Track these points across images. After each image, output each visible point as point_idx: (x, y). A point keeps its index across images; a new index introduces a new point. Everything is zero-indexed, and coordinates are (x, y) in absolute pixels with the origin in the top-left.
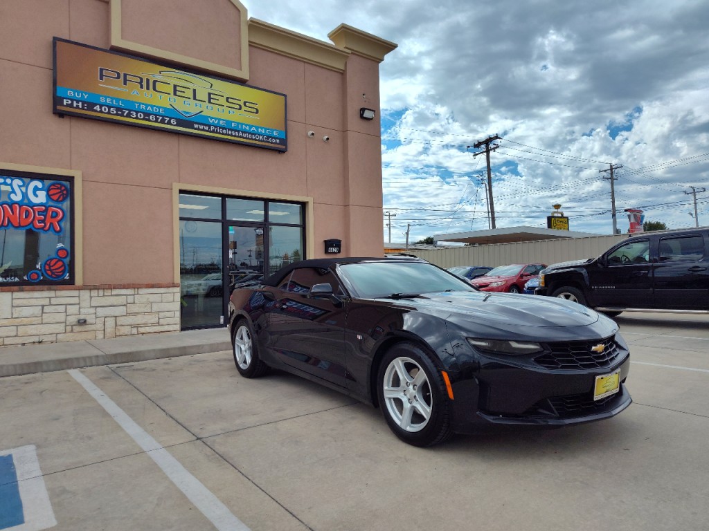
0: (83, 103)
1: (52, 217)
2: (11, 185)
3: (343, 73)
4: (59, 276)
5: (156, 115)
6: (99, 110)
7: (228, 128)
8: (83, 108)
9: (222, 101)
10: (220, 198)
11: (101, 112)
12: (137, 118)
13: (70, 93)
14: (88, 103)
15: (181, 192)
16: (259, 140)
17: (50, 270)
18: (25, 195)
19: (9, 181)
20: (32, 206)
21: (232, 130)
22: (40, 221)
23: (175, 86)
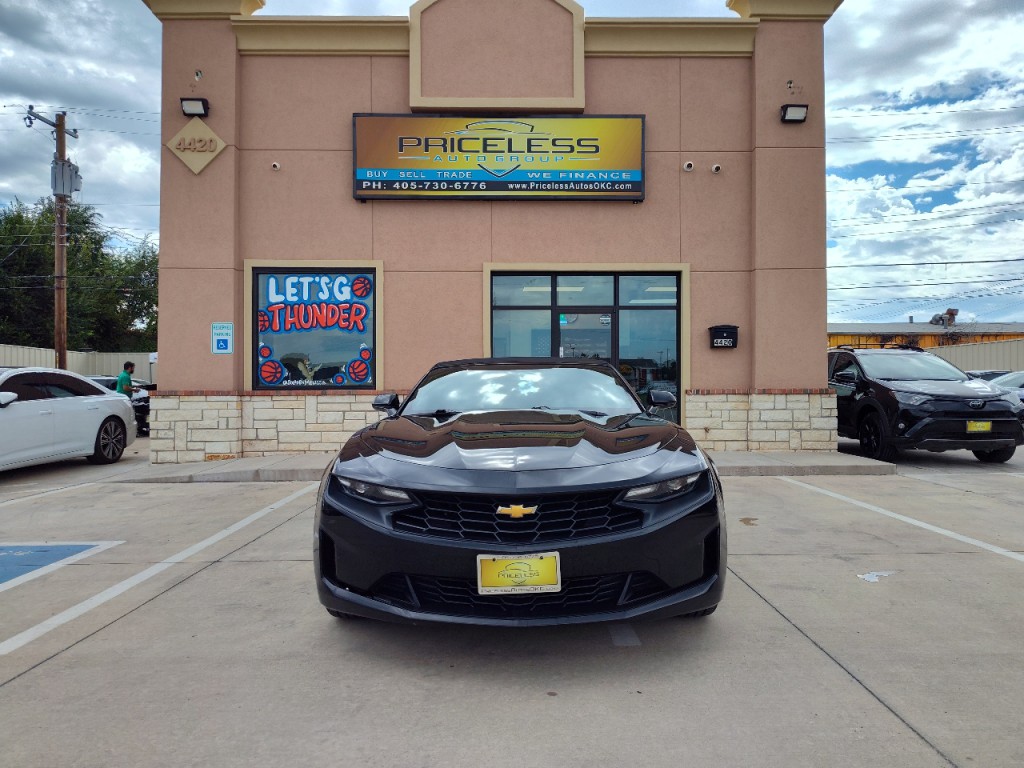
0: (383, 182)
1: (356, 315)
2: (319, 283)
3: (750, 57)
4: (362, 380)
5: (461, 182)
6: (398, 187)
7: (555, 180)
8: (382, 189)
9: (547, 146)
10: (549, 277)
11: (401, 189)
12: (440, 189)
13: (369, 174)
14: (387, 182)
15: (494, 273)
16: (599, 190)
17: (354, 373)
18: (331, 291)
19: (317, 279)
20: (338, 303)
21: (559, 183)
22: (345, 320)
23: (485, 140)
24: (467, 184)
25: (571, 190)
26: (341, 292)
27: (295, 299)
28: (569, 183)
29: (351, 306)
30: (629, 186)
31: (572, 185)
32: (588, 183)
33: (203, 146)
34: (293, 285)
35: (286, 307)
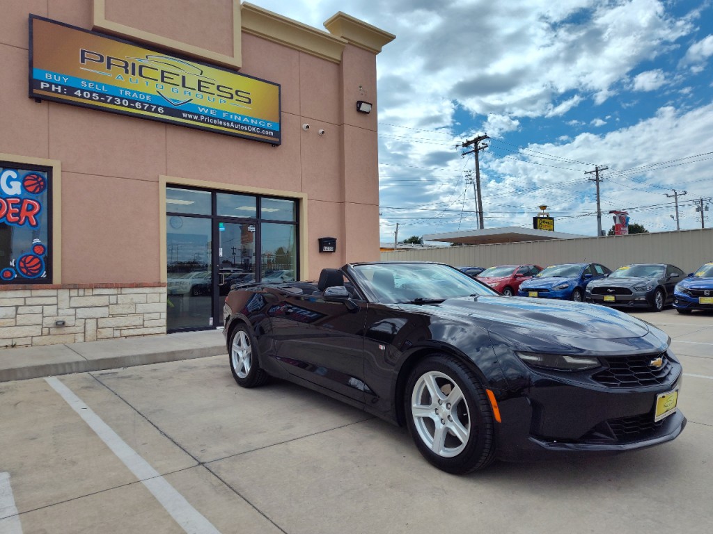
0: (63, 87)
1: (27, 210)
3: (339, 64)
4: (35, 274)
6: (80, 95)
7: (219, 117)
8: (62, 93)
9: (213, 89)
10: (210, 193)
11: (82, 97)
12: (121, 105)
13: (48, 76)
14: (68, 87)
15: (168, 185)
16: (251, 132)
17: (25, 267)
21: (223, 120)
22: (14, 214)
23: (163, 72)
24: (147, 105)
25: (232, 128)
26: (10, 187)
28: (230, 122)
29: (22, 202)
30: (272, 133)
32: (244, 125)
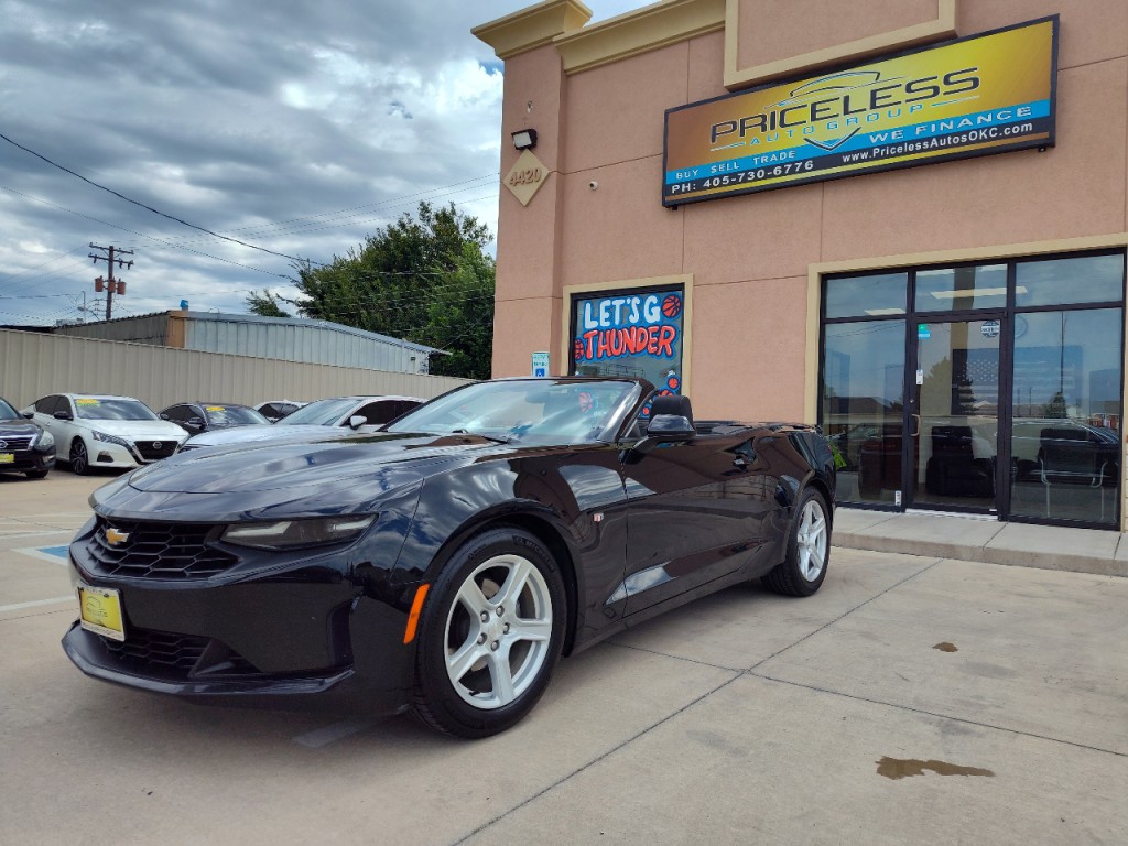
0: (692, 182)
1: (665, 338)
2: (630, 305)
5: (782, 165)
6: (709, 185)
7: (911, 139)
8: (691, 190)
9: (900, 94)
10: (906, 274)
11: (712, 187)
12: (756, 179)
13: (679, 176)
14: (697, 181)
15: (826, 276)
16: (978, 141)
18: (641, 313)
19: (628, 301)
20: (647, 326)
21: (914, 142)
22: (655, 344)
23: (814, 106)
24: (789, 166)
25: (935, 148)
26: (651, 314)
27: (608, 324)
28: (929, 140)
29: (660, 329)
30: (1028, 126)
31: (934, 142)
32: (960, 134)
33: (531, 175)
34: (607, 309)
35: (599, 332)
